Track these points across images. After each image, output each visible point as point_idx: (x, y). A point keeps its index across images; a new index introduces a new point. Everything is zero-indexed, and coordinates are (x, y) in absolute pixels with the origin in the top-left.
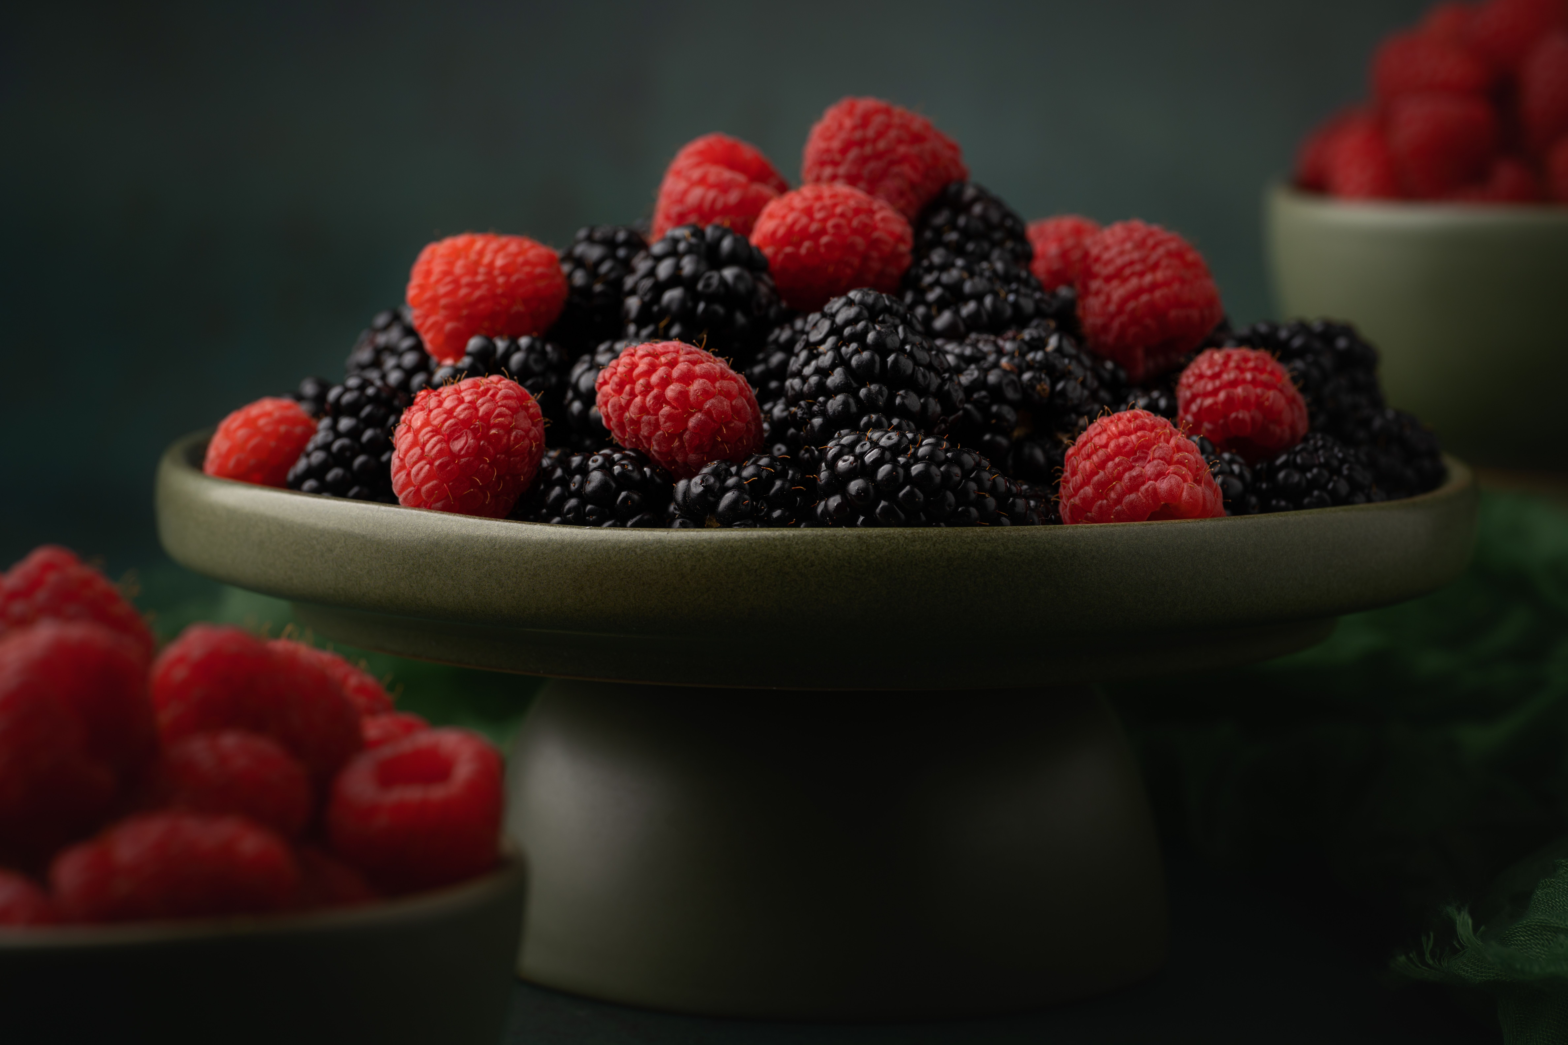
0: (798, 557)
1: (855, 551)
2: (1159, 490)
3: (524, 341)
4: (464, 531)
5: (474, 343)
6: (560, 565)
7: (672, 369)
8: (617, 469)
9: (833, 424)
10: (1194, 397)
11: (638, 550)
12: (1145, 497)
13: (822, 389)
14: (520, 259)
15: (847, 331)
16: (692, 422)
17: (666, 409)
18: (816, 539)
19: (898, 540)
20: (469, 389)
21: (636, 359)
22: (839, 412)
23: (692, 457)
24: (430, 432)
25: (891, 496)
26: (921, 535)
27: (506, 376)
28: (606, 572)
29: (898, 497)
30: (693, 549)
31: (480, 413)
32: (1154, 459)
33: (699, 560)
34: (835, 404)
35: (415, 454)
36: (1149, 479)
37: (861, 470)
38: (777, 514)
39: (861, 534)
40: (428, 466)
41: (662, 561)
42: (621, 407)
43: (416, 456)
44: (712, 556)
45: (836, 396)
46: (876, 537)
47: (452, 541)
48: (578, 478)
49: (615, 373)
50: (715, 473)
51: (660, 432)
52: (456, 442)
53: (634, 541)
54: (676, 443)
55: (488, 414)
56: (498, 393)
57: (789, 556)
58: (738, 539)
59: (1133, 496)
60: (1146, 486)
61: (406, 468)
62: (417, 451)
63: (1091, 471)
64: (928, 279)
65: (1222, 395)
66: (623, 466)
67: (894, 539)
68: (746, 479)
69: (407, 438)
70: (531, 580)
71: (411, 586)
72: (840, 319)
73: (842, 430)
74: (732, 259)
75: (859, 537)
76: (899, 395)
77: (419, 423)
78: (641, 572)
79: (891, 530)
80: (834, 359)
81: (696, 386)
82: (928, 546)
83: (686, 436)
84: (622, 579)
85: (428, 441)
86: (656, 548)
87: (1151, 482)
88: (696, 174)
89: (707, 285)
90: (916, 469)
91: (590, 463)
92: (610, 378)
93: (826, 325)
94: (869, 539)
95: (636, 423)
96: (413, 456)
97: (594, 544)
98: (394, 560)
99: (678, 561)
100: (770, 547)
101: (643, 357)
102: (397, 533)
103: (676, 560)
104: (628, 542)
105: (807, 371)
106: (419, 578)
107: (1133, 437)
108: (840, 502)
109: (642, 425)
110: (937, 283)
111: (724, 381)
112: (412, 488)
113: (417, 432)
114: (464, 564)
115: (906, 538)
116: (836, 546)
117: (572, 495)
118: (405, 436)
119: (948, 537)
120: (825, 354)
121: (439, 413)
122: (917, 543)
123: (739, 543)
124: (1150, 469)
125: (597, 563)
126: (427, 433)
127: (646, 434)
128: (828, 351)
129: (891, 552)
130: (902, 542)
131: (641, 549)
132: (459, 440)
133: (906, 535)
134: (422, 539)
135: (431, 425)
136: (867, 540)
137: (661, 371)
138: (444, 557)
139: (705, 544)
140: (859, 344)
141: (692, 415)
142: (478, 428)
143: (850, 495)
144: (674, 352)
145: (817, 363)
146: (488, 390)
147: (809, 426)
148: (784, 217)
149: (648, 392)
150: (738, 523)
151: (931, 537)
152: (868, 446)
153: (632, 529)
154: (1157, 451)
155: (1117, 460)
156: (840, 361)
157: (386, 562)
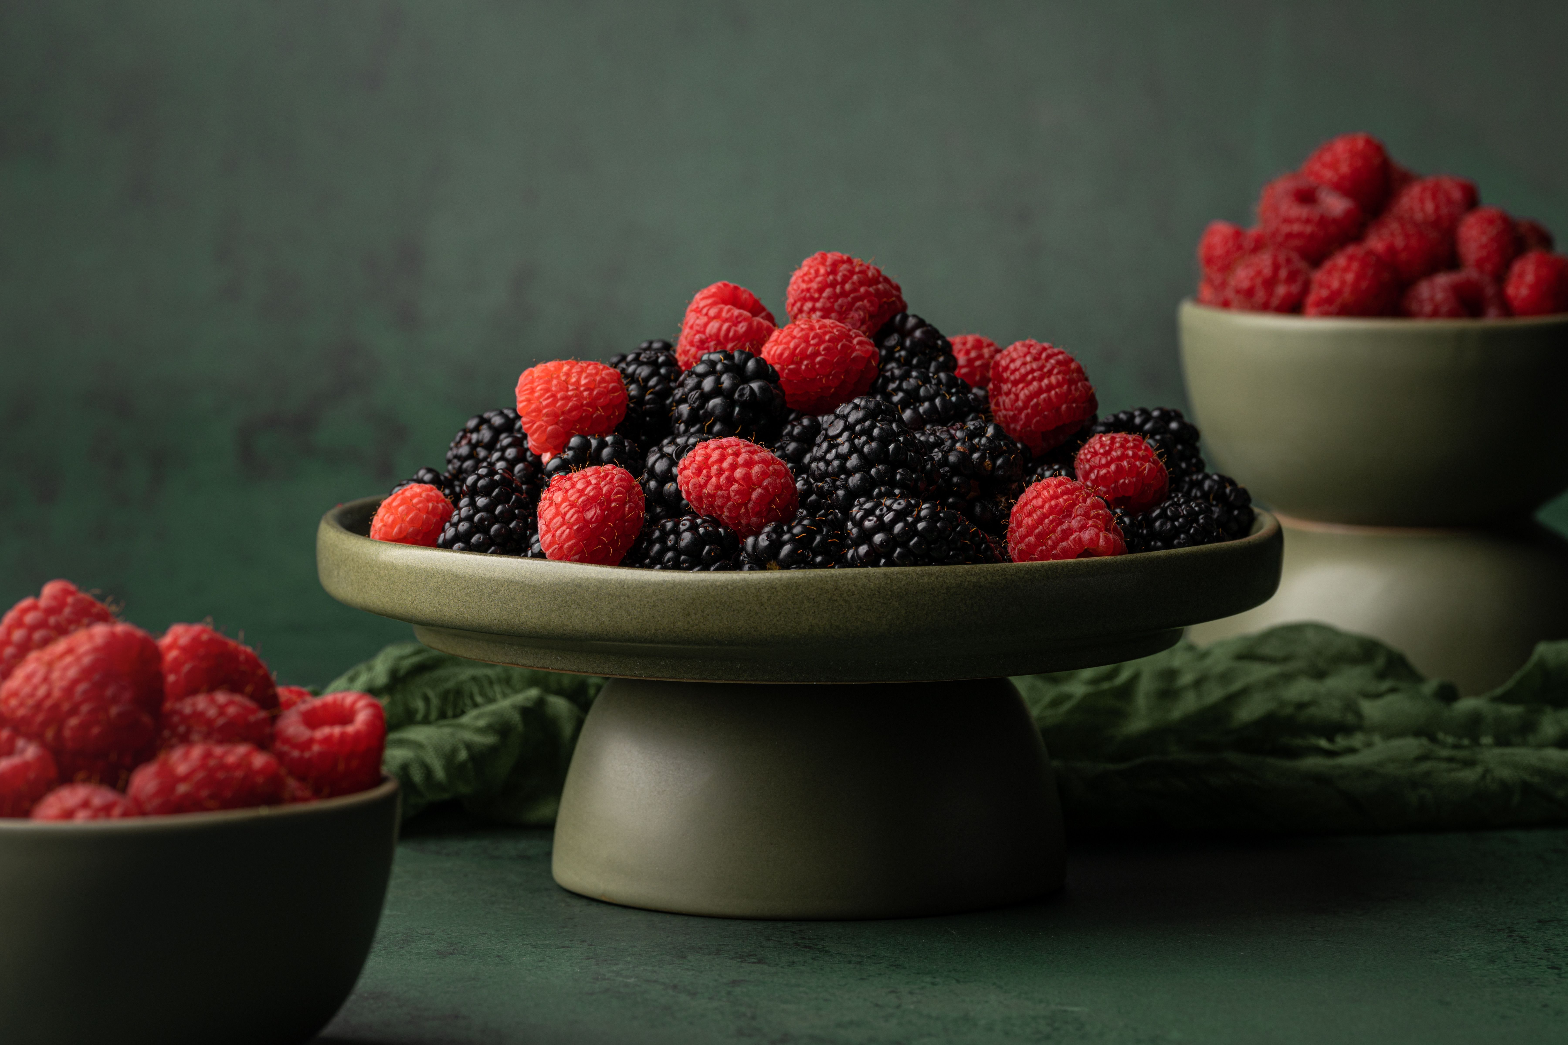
0: (843, 589)
1: (882, 584)
2: (1083, 539)
3: (609, 439)
4: (600, 576)
5: (574, 441)
6: (672, 598)
7: (738, 458)
8: (701, 530)
9: (852, 494)
10: (1092, 469)
11: (729, 587)
12: (1073, 545)
13: (843, 469)
14: (598, 378)
15: (858, 428)
16: (754, 495)
17: (735, 486)
18: (855, 576)
19: (912, 575)
20: (594, 474)
21: (708, 451)
22: (858, 485)
23: (754, 519)
24: (568, 505)
25: (904, 545)
26: (927, 572)
27: (617, 466)
28: (706, 602)
29: (909, 545)
30: (769, 585)
31: (604, 492)
32: (1077, 516)
33: (774, 593)
34: (855, 480)
35: (558, 521)
36: (1076, 531)
37: (882, 526)
38: (819, 559)
39: (886, 572)
40: (568, 530)
41: (747, 594)
42: (700, 485)
43: (559, 523)
44: (783, 589)
45: (855, 474)
46: (897, 574)
47: (591, 584)
48: (672, 537)
49: (694, 461)
50: (774, 530)
51: (730, 503)
52: (588, 513)
53: (726, 580)
54: (743, 510)
55: (610, 492)
56: (614, 477)
57: (837, 588)
58: (801, 577)
59: (1064, 544)
60: (1073, 536)
61: (551, 531)
62: (559, 519)
63: (1033, 526)
64: (892, 386)
65: (1113, 467)
66: (705, 528)
67: (909, 574)
68: (797, 535)
69: (551, 510)
70: (652, 610)
71: (560, 617)
72: (852, 419)
73: (860, 498)
74: (756, 376)
75: (885, 574)
76: (898, 472)
77: (560, 500)
78: (732, 602)
79: (907, 569)
80: (850, 448)
81: (756, 469)
82: (933, 579)
83: (750, 505)
84: (718, 607)
85: (568, 512)
86: (742, 585)
87: (1077, 533)
88: (713, 312)
89: (742, 395)
90: (921, 526)
91: (681, 526)
92: (690, 464)
93: (840, 424)
94: (891, 575)
95: (712, 496)
96: (557, 523)
97: (697, 583)
98: (547, 598)
99: (758, 594)
100: (823, 582)
101: (715, 449)
102: (549, 579)
103: (757, 593)
104: (722, 582)
105: (829, 456)
106: (566, 610)
107: (1061, 500)
108: (868, 549)
109: (717, 498)
110: (899, 389)
111: (775, 466)
112: (556, 546)
113: (558, 506)
114: (601, 600)
115: (917, 574)
116: (869, 581)
117: (669, 549)
118: (549, 509)
119: (946, 573)
120: (843, 444)
121: (574, 492)
122: (925, 577)
123: (801, 580)
124: (1075, 523)
125: (699, 597)
126: (566, 506)
127: (720, 504)
128: (844, 442)
129: (907, 584)
130: (914, 577)
131: (731, 586)
132: (590, 511)
133: (917, 572)
134: (568, 583)
135: (569, 501)
136: (890, 576)
137: (729, 460)
138: (585, 595)
139: (777, 582)
140: (867, 437)
141: (754, 490)
142: (603, 502)
143: (876, 544)
144: (736, 445)
145: (837, 451)
146: (607, 475)
147: (834, 495)
148: (788, 343)
149: (722, 474)
150: (795, 566)
151: (934, 573)
152: (885, 509)
153: (715, 572)
154: (1079, 509)
155: (1051, 518)
156: (854, 449)
157: (541, 600)
